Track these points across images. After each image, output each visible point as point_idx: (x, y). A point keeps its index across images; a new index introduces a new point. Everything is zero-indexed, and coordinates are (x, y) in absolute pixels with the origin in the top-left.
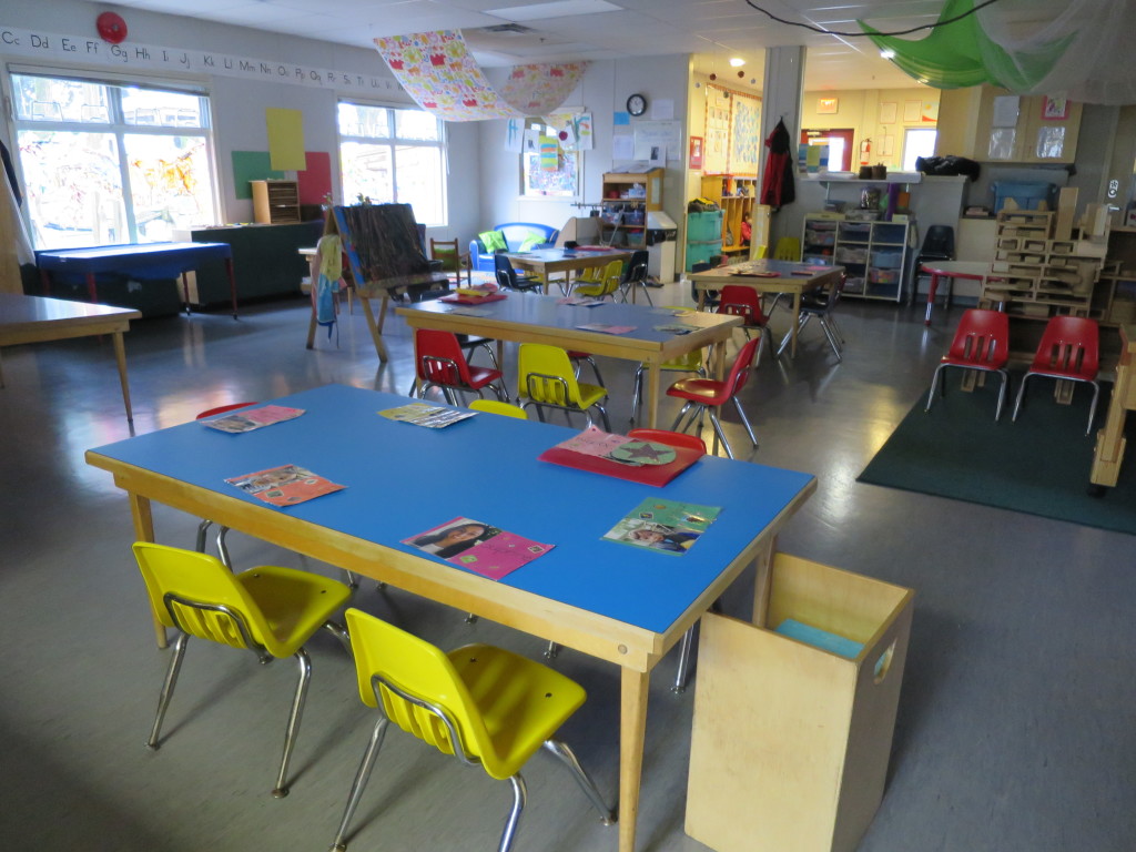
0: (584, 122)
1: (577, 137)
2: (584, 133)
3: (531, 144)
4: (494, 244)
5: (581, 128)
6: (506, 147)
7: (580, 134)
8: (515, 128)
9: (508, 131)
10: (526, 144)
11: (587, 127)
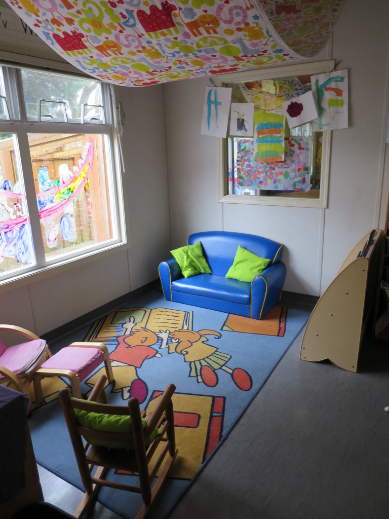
0: (333, 85)
1: (320, 110)
2: (332, 103)
3: (241, 124)
4: (192, 265)
5: (328, 96)
6: (204, 131)
7: (325, 105)
8: (217, 103)
9: (206, 108)
10: (234, 125)
11: (339, 92)
